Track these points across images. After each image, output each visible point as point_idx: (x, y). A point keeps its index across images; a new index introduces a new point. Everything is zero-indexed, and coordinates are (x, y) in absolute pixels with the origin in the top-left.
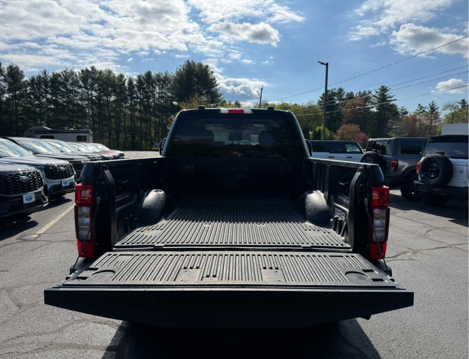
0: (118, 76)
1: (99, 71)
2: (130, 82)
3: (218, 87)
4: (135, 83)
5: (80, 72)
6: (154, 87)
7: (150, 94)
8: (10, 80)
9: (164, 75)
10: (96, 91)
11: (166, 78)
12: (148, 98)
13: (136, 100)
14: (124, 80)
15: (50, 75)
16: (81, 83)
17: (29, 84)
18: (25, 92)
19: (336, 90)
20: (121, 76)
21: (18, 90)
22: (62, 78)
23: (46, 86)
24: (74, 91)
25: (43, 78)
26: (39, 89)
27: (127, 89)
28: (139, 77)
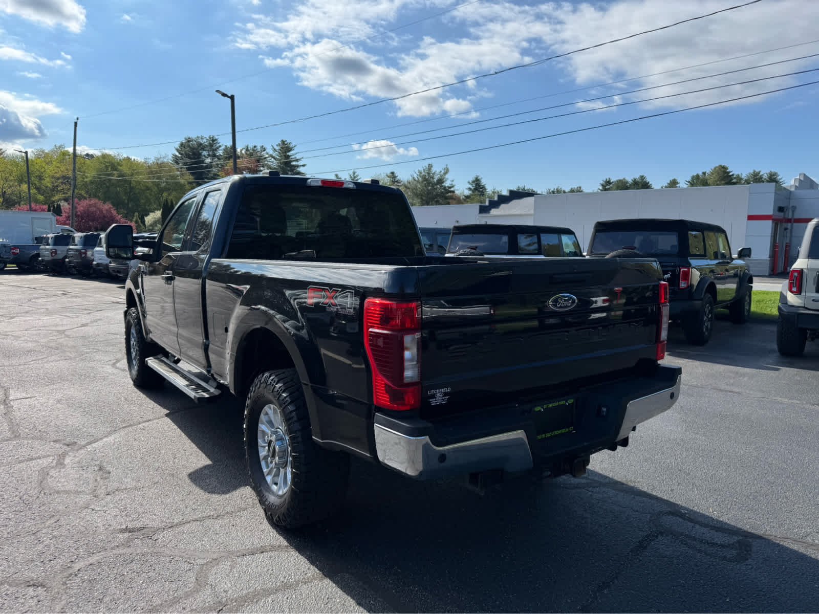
19: (205, 140)
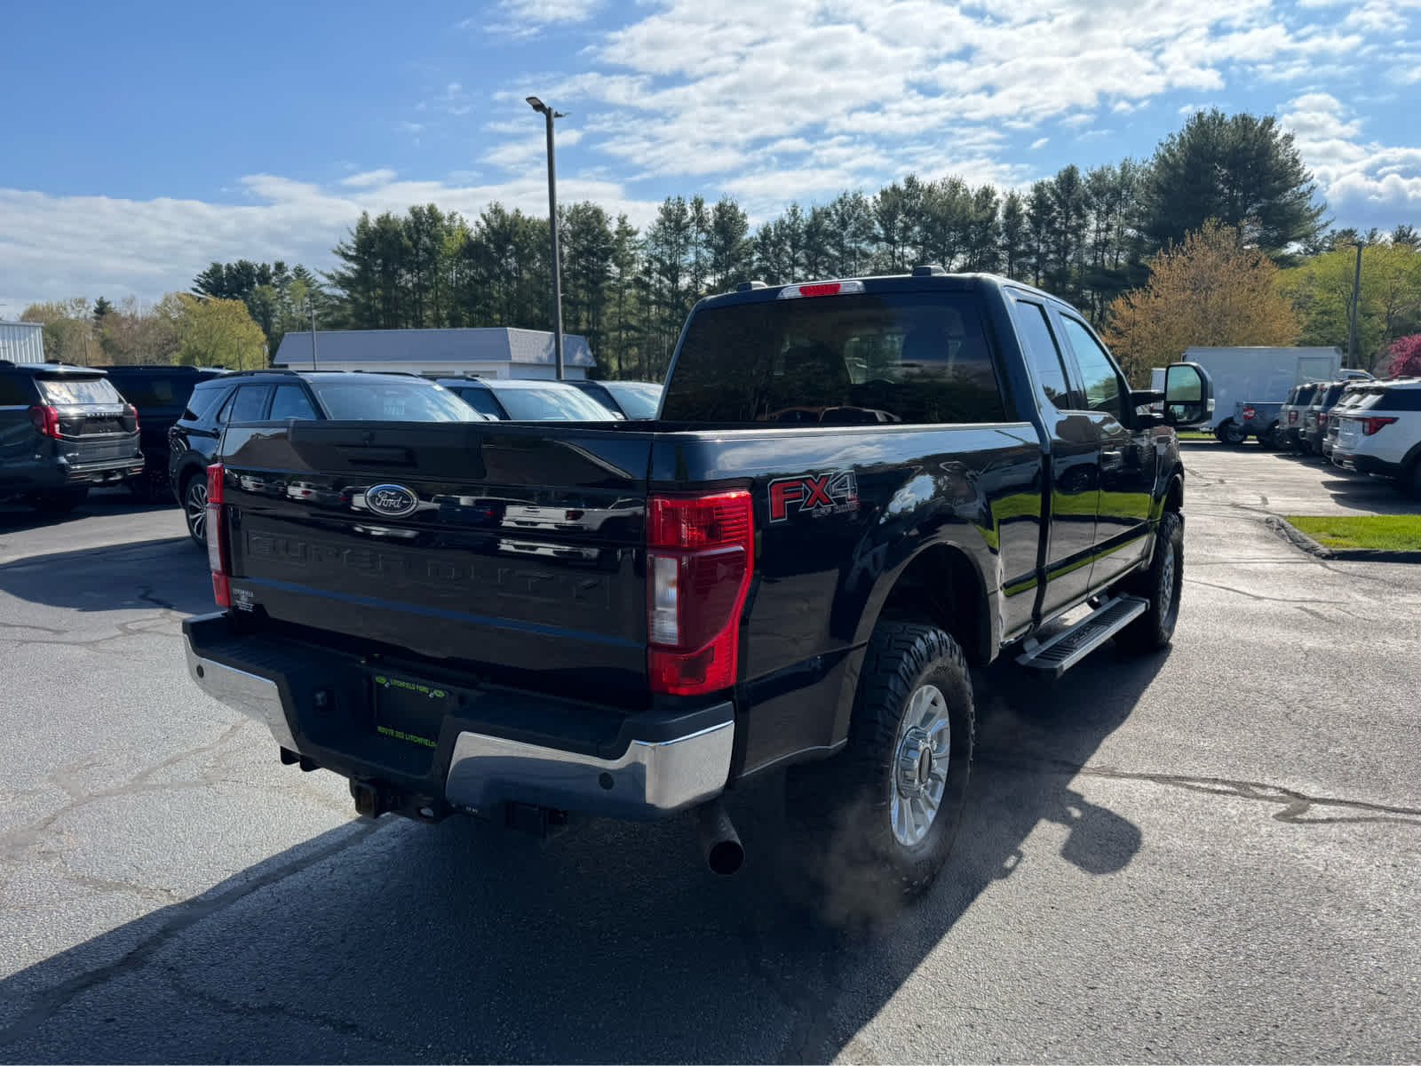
0: (976, 196)
1: (926, 187)
2: (1012, 210)
3: (1304, 188)
4: (1025, 207)
5: (879, 197)
6: (1082, 216)
7: (1069, 236)
8: (718, 241)
9: (1118, 171)
10: (914, 244)
11: (1125, 181)
12: (1063, 250)
13: (1023, 260)
14: (992, 206)
15: (806, 215)
16: (878, 229)
17: (756, 246)
18: (747, 268)
20: (987, 194)
21: (733, 265)
22: (832, 221)
23: (794, 246)
24: (858, 252)
25: (788, 227)
26: (777, 256)
27: (1001, 229)
28: (1038, 189)
